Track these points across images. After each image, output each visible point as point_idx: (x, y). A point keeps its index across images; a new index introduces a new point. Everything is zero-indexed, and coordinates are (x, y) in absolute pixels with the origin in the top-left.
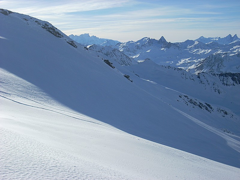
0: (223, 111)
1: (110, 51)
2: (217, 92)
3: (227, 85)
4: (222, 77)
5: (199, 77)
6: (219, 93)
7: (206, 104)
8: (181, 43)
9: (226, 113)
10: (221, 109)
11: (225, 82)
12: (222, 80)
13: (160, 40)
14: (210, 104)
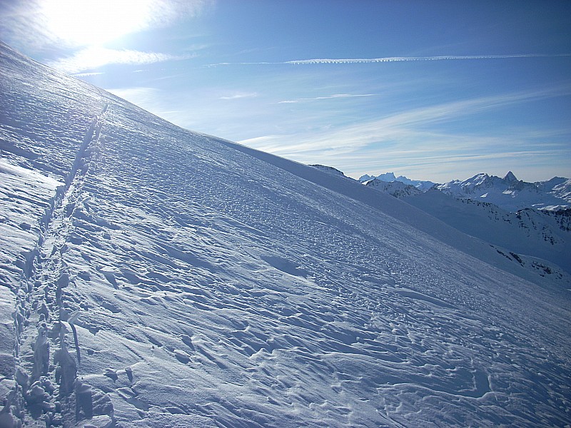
0: (542, 267)
1: (400, 190)
2: (549, 242)
3: (568, 229)
4: (560, 217)
5: (519, 217)
6: (552, 242)
7: (512, 254)
8: (543, 183)
9: (548, 271)
10: (539, 264)
11: (565, 225)
12: (560, 222)
13: (506, 177)
14: (519, 255)
